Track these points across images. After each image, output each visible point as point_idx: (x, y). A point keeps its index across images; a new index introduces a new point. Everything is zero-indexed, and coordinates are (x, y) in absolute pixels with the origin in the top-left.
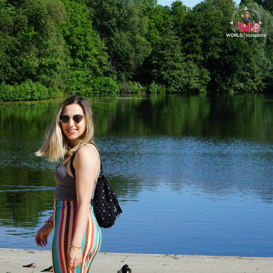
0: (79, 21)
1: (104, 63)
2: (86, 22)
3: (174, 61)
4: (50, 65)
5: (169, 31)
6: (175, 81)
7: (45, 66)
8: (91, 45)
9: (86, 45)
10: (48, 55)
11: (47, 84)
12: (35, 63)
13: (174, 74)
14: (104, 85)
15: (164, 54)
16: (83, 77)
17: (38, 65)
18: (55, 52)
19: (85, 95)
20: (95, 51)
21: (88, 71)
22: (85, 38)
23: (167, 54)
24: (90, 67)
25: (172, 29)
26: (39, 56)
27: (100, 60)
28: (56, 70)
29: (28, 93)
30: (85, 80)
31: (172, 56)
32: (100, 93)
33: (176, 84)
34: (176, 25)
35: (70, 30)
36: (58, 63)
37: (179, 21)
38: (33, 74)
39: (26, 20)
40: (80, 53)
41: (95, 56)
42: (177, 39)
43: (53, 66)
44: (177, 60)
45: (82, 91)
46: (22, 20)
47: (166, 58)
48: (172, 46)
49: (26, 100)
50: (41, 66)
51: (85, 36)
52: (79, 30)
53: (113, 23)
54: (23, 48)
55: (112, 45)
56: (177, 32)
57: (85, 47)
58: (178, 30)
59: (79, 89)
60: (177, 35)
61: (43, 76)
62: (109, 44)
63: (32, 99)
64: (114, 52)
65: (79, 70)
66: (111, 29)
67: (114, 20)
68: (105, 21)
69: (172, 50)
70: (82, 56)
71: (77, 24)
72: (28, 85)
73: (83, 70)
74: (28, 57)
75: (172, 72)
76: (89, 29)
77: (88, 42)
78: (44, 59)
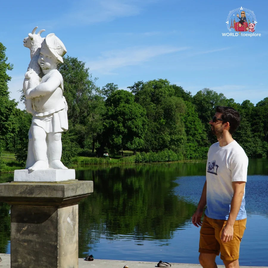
0: (190, 113)
1: (205, 138)
2: (194, 113)
3: (247, 137)
4: (177, 139)
5: (243, 118)
6: (248, 149)
7: (174, 140)
8: (198, 127)
9: (195, 127)
10: (176, 134)
11: (176, 151)
12: (168, 138)
13: (247, 145)
14: (205, 152)
15: (240, 133)
16: (193, 147)
17: (170, 140)
18: (180, 132)
19: (195, 158)
20: (200, 131)
21: (196, 144)
22: (194, 123)
23: (242, 133)
24: (197, 141)
25: (244, 118)
26: (170, 134)
27: (202, 137)
28: (181, 143)
29: (167, 157)
30: (194, 149)
31: (245, 134)
32: (203, 157)
33: (248, 151)
34: (247, 115)
35: (185, 118)
36: (182, 138)
37: (249, 112)
38: (167, 145)
39: (163, 112)
40: (191, 132)
41: (200, 134)
42: (248, 124)
43: (179, 140)
44: (248, 137)
45: (193, 156)
46: (160, 113)
47: (242, 135)
48: (245, 127)
49: (165, 161)
50: (172, 140)
51: (194, 122)
52: (190, 118)
53: (209, 114)
54: (160, 129)
55: (208, 127)
56: (248, 119)
57: (194, 128)
58: (248, 118)
59: (191, 155)
60: (248, 121)
61: (173, 147)
63: (168, 161)
64: (209, 131)
65: (190, 143)
66: (207, 117)
67: (209, 112)
68: (204, 113)
69: (245, 130)
70: (193, 134)
71: (189, 115)
72: (166, 152)
73: (193, 143)
74: (164, 135)
75: (245, 143)
76: (197, 118)
77: (196, 126)
78: (173, 136)
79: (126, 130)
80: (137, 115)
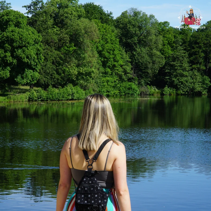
0: (109, 39)
1: (128, 71)
2: (114, 40)
3: (183, 70)
4: (86, 73)
5: (178, 47)
6: (183, 85)
7: (82, 74)
8: (118, 57)
9: (115, 57)
10: (85, 66)
11: (84, 88)
12: (75, 71)
13: (182, 80)
14: (128, 88)
15: (175, 65)
16: (112, 82)
17: (77, 73)
18: (90, 63)
19: (113, 96)
20: (121, 62)
21: (116, 78)
22: (113, 52)
23: (177, 65)
24: (117, 74)
25: (181, 46)
26: (78, 66)
27: (125, 69)
28: (91, 77)
29: (70, 94)
30: (113, 84)
31: (181, 66)
32: (125, 95)
33: (184, 88)
34: (184, 42)
35: (102, 46)
36: (93, 72)
37: (186, 39)
38: (73, 80)
39: (68, 38)
40: (109, 64)
41: (121, 66)
42: (184, 53)
43: (89, 74)
44: (184, 70)
45: (111, 93)
46: (65, 38)
47: (176, 68)
48: (181, 58)
49: (68, 100)
50: (80, 74)
51: (114, 50)
52: (108, 46)
53: (135, 40)
54: (66, 59)
55: (134, 57)
56: (185, 48)
57: (113, 59)
58: (185, 46)
59: (109, 92)
60: (184, 50)
61: (81, 82)
62: (132, 57)
63: (72, 99)
64: (136, 63)
65: (108, 77)
66: (133, 45)
67: (136, 38)
68: (129, 39)
69: (181, 62)
70: (111, 66)
71: (107, 42)
72: (70, 88)
73: (112, 77)
74: (69, 67)
75: (181, 78)
76: (117, 46)
77: (116, 55)
78: (82, 68)
79: (15, 61)
80: (29, 42)
